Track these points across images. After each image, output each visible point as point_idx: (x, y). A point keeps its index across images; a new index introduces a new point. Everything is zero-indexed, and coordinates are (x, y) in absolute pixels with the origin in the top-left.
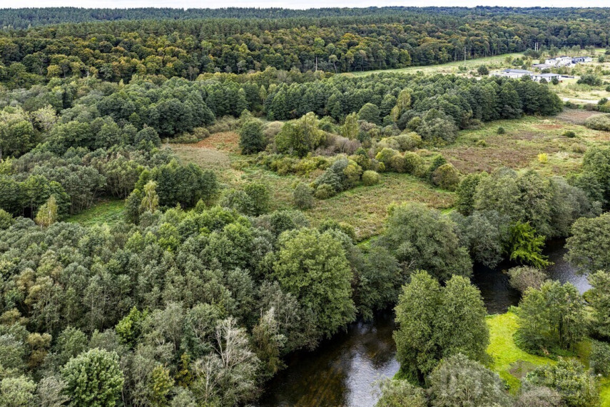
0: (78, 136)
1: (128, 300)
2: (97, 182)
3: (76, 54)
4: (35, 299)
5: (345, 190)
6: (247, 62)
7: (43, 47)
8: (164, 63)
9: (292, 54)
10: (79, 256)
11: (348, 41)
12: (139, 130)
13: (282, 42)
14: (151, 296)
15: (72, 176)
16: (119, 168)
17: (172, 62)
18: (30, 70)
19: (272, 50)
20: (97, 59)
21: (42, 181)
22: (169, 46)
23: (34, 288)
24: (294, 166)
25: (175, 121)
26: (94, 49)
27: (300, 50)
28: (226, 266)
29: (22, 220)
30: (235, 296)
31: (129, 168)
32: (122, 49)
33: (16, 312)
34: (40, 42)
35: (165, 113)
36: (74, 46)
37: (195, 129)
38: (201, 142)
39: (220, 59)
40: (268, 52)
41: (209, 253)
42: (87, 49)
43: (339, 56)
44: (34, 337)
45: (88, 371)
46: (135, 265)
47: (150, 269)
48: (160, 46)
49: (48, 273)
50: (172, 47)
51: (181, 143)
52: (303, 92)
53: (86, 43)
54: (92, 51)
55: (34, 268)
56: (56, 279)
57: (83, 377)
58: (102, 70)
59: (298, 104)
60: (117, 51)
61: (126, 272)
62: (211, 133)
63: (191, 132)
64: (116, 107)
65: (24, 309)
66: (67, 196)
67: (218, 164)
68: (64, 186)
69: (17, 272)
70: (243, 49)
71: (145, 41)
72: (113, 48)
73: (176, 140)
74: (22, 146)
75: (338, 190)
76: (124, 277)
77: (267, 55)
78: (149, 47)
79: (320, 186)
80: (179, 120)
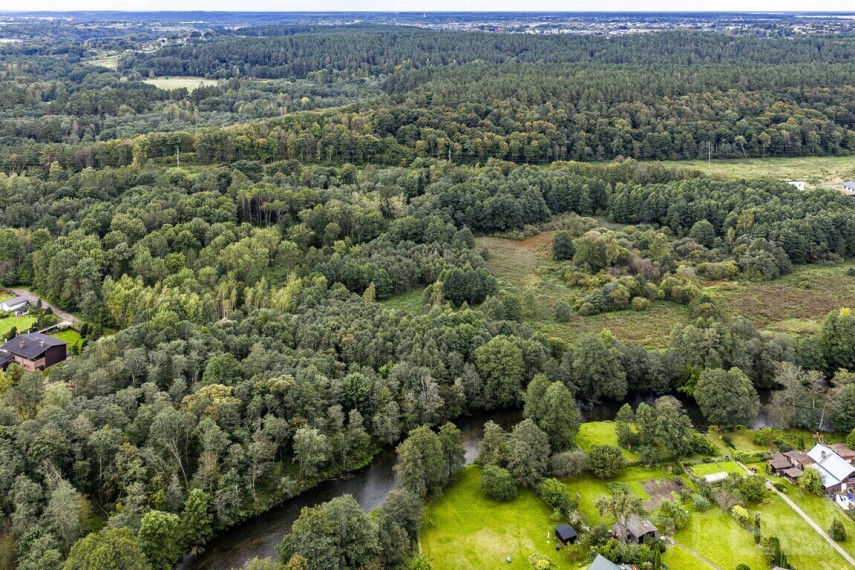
0: (410, 230)
1: (390, 356)
2: (413, 273)
3: (443, 128)
4: (344, 345)
5: (609, 311)
6: (624, 141)
7: (416, 119)
8: (530, 139)
9: (684, 133)
10: (370, 326)
11: (773, 114)
12: (459, 230)
13: (681, 114)
14: (402, 357)
15: (396, 266)
16: (431, 264)
17: (537, 139)
18: (403, 142)
19: (660, 127)
20: (462, 133)
21: (373, 268)
22: (538, 119)
23: (345, 339)
24: (581, 281)
25: (507, 217)
26: (461, 123)
27: (697, 128)
28: (450, 349)
29: (355, 296)
30: (448, 367)
31: (438, 265)
32: (489, 122)
33: (333, 350)
34: (413, 113)
35: (497, 208)
36: (443, 119)
37: (525, 227)
38: (527, 241)
39: (593, 137)
40: (653, 130)
41: (442, 339)
42: (454, 123)
43: (749, 138)
44: (337, 363)
45: (352, 381)
46: (398, 338)
47: (405, 342)
48: (528, 120)
49: (352, 333)
50: (541, 121)
51: (508, 238)
52: (645, 197)
53: (455, 115)
54: (459, 125)
55: (347, 328)
56: (356, 336)
57: (349, 383)
58: (466, 146)
59: (639, 209)
60: (482, 125)
61: (392, 341)
62: (543, 230)
63: (521, 229)
64: (455, 199)
65: (338, 349)
66: (390, 281)
67: (523, 267)
68: (389, 273)
69: (339, 328)
70: (622, 124)
71: (515, 112)
72: (481, 121)
73: (505, 235)
74: (373, 232)
75: (602, 311)
76: (389, 343)
77: (650, 133)
78: (517, 120)
79: (584, 304)
80: (509, 216)
